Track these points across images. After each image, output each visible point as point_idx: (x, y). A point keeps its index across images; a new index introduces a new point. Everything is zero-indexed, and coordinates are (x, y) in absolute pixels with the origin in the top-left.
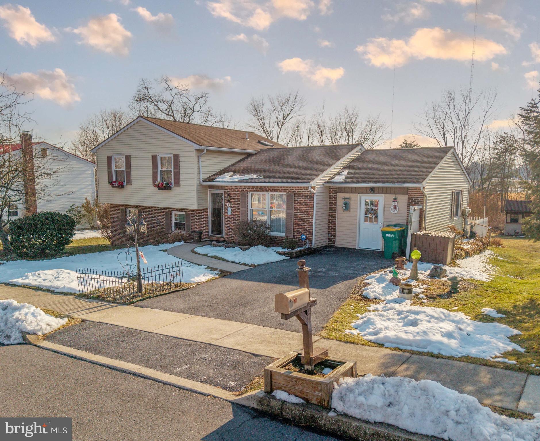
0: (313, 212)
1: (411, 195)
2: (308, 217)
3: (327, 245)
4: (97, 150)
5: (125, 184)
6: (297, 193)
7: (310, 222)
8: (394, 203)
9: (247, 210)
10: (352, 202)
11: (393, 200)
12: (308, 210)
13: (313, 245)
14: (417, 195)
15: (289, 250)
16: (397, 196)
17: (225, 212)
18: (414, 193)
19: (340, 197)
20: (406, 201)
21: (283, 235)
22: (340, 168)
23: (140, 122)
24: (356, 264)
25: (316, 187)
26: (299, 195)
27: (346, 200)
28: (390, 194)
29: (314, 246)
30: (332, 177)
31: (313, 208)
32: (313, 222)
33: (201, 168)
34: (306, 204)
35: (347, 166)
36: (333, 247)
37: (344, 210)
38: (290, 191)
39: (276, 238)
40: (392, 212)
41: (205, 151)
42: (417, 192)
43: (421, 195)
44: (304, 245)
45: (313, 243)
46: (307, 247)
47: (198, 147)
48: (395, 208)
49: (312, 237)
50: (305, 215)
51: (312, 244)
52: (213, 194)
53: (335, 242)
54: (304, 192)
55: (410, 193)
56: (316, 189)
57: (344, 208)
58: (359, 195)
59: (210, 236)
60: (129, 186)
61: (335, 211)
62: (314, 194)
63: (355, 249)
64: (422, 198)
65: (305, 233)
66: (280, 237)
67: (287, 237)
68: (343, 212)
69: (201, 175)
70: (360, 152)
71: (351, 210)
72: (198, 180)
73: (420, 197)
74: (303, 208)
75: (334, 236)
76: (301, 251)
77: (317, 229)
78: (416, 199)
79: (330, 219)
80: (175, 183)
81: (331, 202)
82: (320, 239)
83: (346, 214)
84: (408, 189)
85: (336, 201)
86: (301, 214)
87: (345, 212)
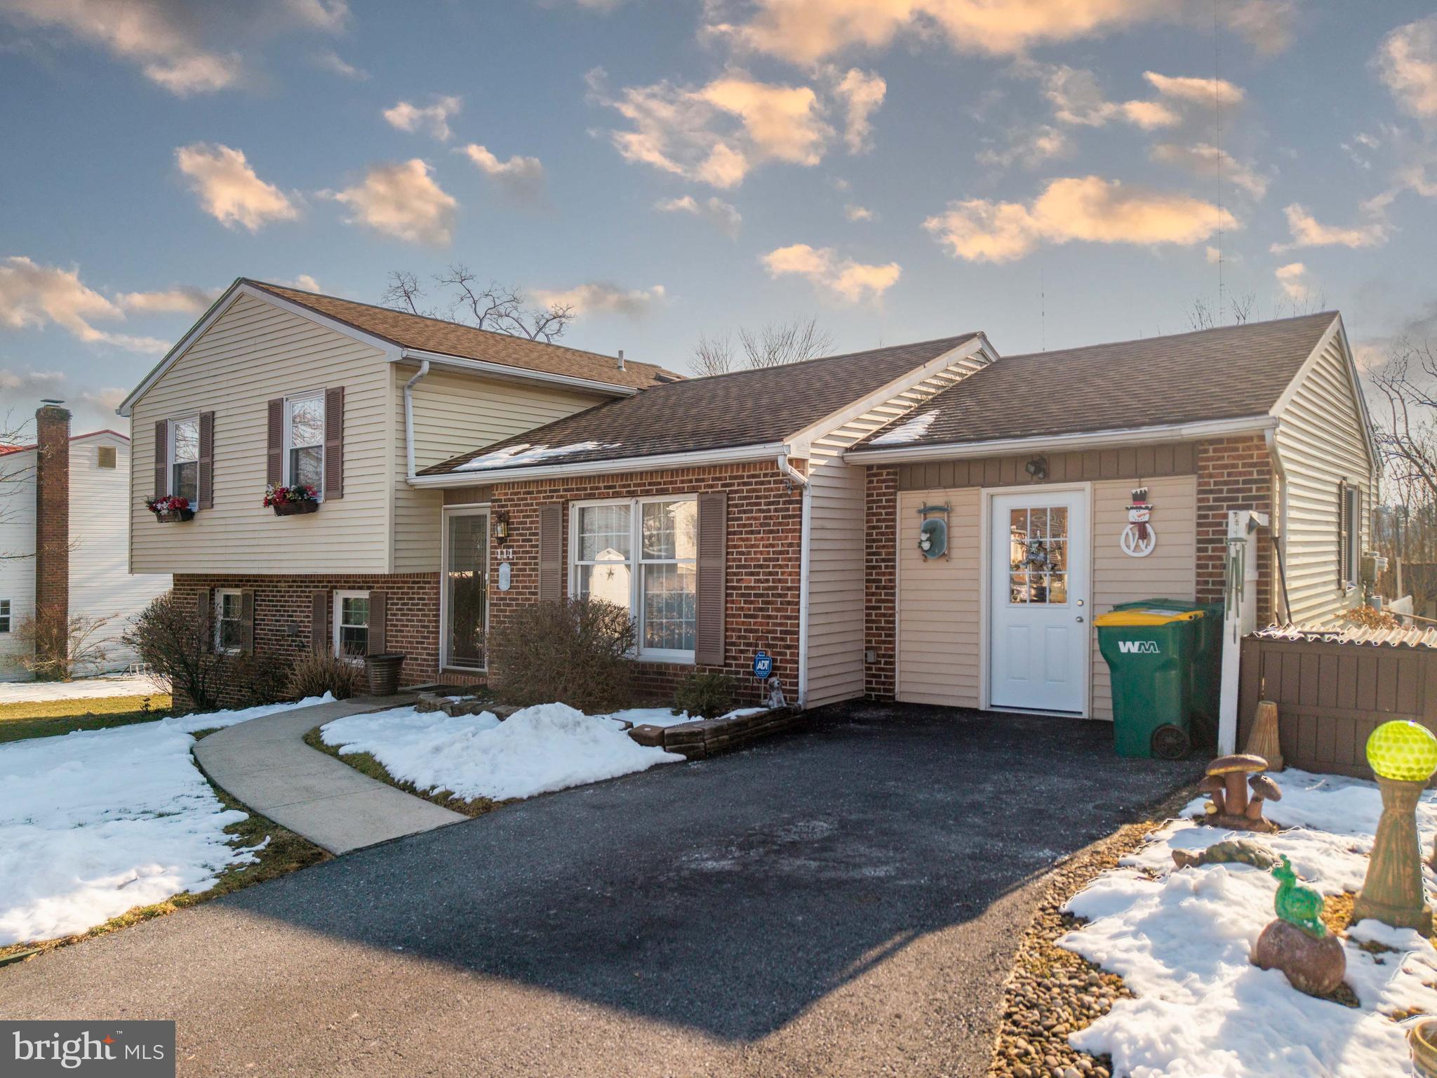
0: (799, 559)
1: (1211, 476)
2: (780, 581)
3: (861, 695)
4: (132, 406)
5: (194, 506)
6: (736, 492)
7: (789, 603)
8: (1134, 515)
9: (565, 569)
10: (955, 520)
11: (1130, 503)
12: (781, 553)
13: (801, 695)
14: (1240, 474)
15: (694, 719)
16: (1147, 485)
17: (492, 582)
18: (1225, 467)
19: (909, 504)
20: (1192, 501)
21: (687, 656)
22: (907, 403)
23: (244, 299)
24: (989, 788)
25: (812, 461)
26: (745, 498)
27: (933, 517)
28: (1118, 476)
29: (807, 702)
30: (878, 432)
31: (799, 545)
32: (798, 603)
33: (411, 428)
34: (771, 532)
35: (932, 400)
36: (885, 706)
37: (926, 555)
38: (712, 486)
39: (661, 669)
40: (1130, 553)
41: (426, 367)
42: (1239, 457)
43: (1259, 472)
44: (765, 697)
45: (802, 687)
46: (774, 704)
47: (397, 353)
48: (1143, 535)
49: (797, 662)
50: (770, 574)
51: (797, 692)
52: (454, 520)
53: (893, 684)
54: (762, 483)
55: (1206, 468)
56: (811, 471)
57: (926, 546)
58: (985, 492)
59: (445, 671)
60: (206, 514)
61: (891, 559)
62: (800, 488)
63: (975, 712)
64: (1264, 481)
65: (768, 646)
66: (675, 666)
67: (701, 665)
68: (923, 565)
69: (412, 453)
70: (981, 363)
71: (955, 553)
72: (401, 469)
73: (1256, 482)
74: (760, 547)
75: (890, 659)
76: (741, 723)
77: (816, 631)
78: (1238, 491)
79: (873, 594)
80: (328, 489)
81: (874, 528)
82: (833, 671)
83: (936, 569)
84: (1196, 447)
85: (894, 520)
86: (752, 574)
87: (932, 563)
